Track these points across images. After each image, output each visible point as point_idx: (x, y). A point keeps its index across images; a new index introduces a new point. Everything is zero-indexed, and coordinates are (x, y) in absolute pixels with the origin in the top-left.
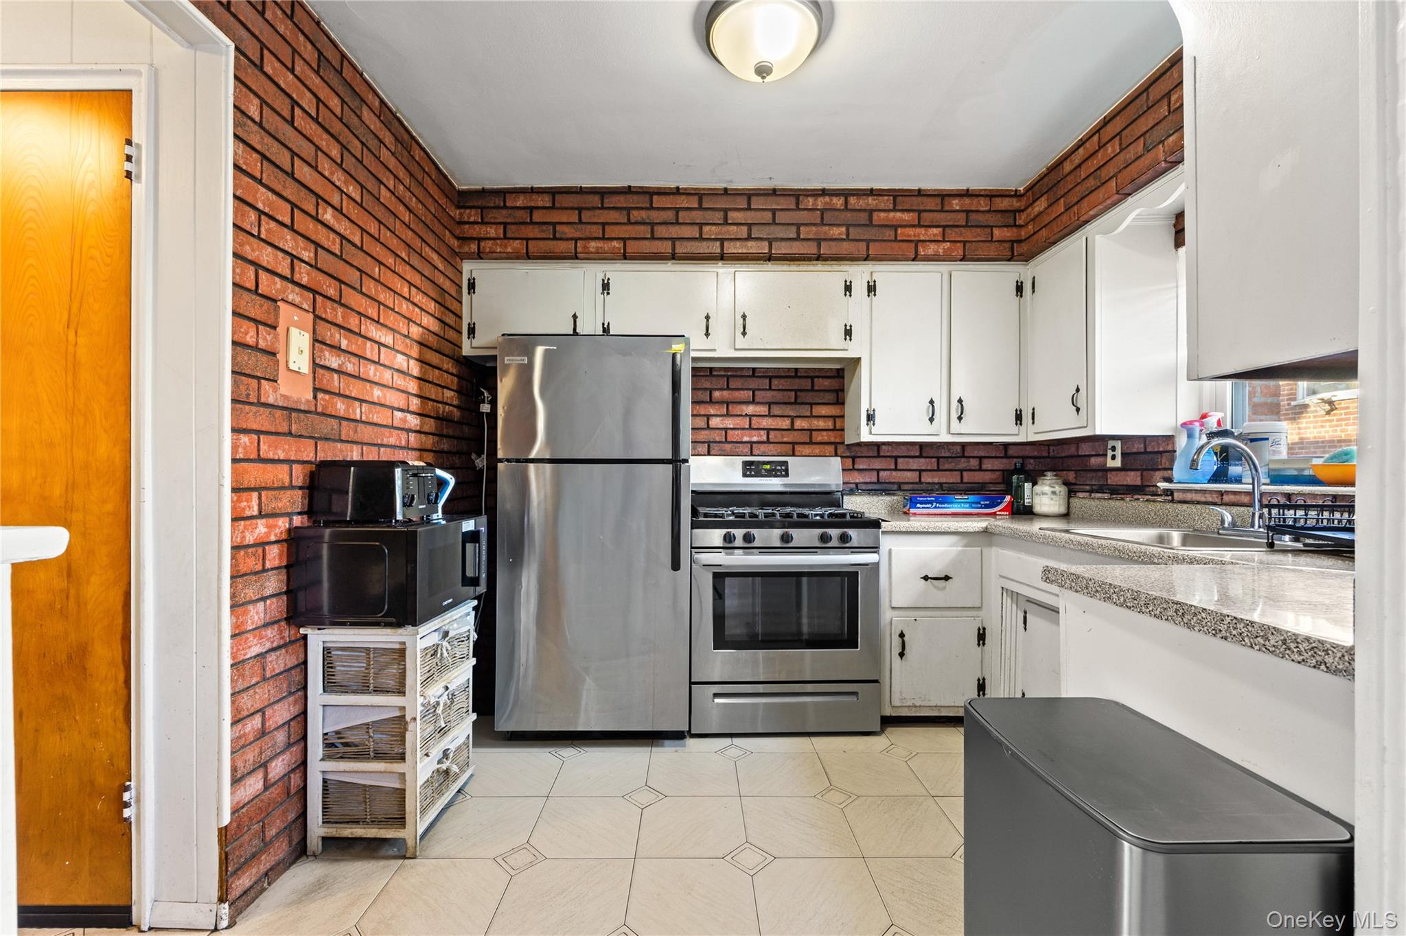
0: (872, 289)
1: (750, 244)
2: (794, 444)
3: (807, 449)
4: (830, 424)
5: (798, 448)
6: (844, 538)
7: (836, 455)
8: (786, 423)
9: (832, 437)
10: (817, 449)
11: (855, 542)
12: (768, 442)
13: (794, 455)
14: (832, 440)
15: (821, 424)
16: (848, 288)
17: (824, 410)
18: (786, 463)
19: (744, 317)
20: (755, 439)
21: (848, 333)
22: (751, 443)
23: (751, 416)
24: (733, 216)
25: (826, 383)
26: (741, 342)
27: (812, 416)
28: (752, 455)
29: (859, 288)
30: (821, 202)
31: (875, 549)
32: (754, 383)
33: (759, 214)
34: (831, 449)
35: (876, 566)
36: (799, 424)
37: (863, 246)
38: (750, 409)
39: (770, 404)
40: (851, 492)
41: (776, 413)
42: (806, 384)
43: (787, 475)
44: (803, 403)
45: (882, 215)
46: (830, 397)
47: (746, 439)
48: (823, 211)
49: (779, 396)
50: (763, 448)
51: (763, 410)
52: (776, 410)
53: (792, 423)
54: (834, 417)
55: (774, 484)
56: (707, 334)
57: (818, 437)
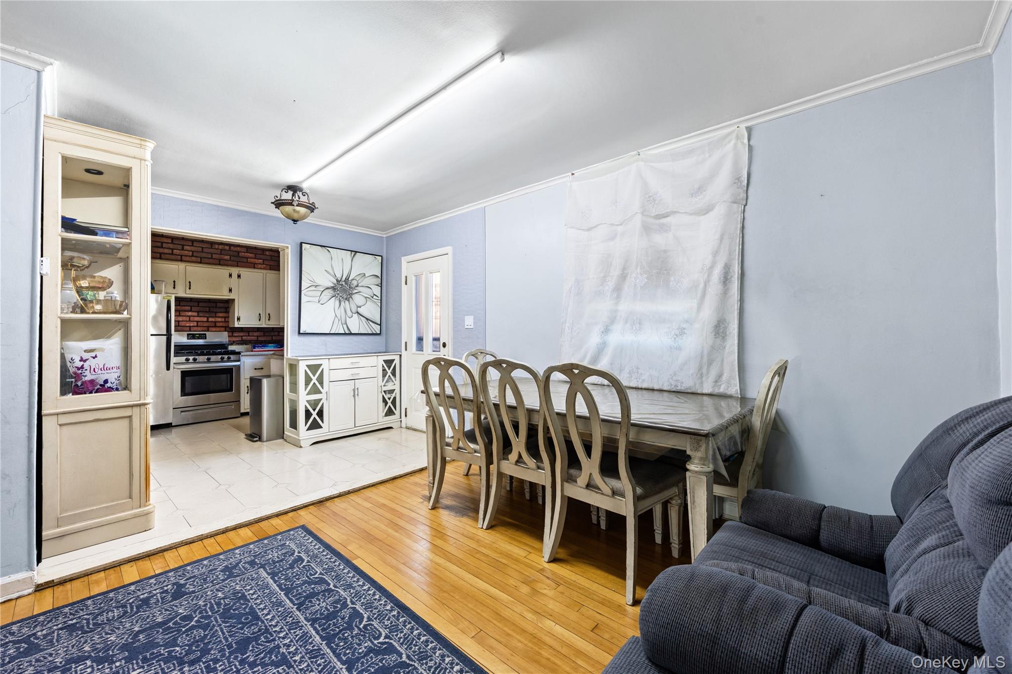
0: (239, 276)
1: (193, 258)
2: (208, 327)
3: (214, 329)
4: (223, 320)
5: (210, 329)
6: (229, 358)
7: (226, 331)
8: (205, 319)
9: (224, 324)
10: (218, 329)
11: (232, 359)
12: (197, 326)
13: (208, 331)
14: (224, 325)
15: (220, 320)
16: (230, 275)
17: (221, 315)
18: (205, 334)
19: (190, 282)
20: (192, 325)
21: (230, 290)
22: (190, 327)
23: (190, 316)
24: (186, 247)
25: (222, 305)
26: (188, 291)
27: (216, 317)
28: (190, 331)
29: (235, 276)
30: (221, 247)
31: (239, 361)
32: (192, 304)
33: (196, 248)
34: (224, 329)
35: (238, 367)
36: (210, 319)
37: (236, 263)
38: (190, 314)
39: (198, 312)
40: (232, 344)
41: (201, 315)
42: (214, 305)
43: (206, 338)
44: (212, 312)
45: (243, 254)
46: (223, 310)
47: (188, 325)
48: (221, 250)
49: (202, 309)
50: (195, 328)
51: (196, 314)
52: (201, 314)
53: (208, 319)
54: (225, 318)
55: (200, 342)
56: (174, 288)
57: (218, 324)
